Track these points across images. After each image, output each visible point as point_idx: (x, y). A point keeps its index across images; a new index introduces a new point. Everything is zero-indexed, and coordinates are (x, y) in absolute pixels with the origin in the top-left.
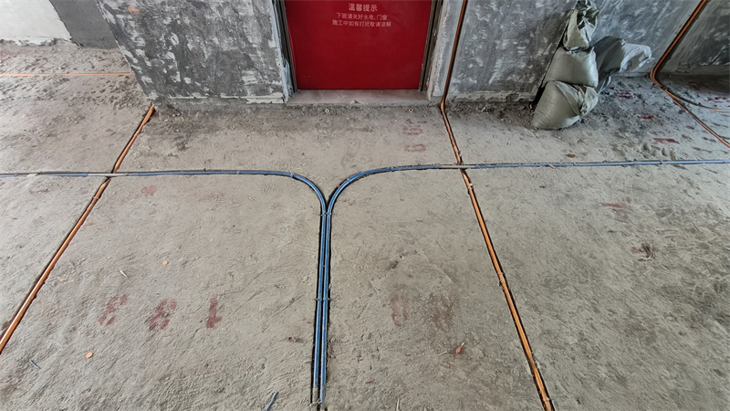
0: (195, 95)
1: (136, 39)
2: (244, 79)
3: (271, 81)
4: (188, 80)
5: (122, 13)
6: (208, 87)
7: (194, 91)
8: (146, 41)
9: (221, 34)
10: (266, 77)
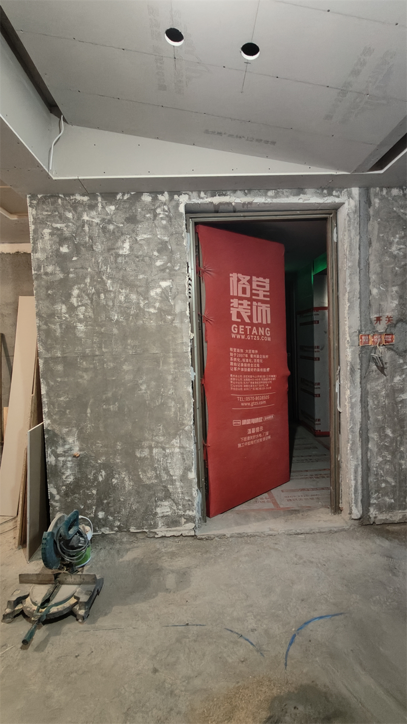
0: (103, 530)
1: (66, 478)
2: (159, 510)
3: (185, 511)
4: (101, 515)
5: (64, 456)
6: (119, 520)
7: (104, 526)
8: (76, 478)
10: (180, 507)
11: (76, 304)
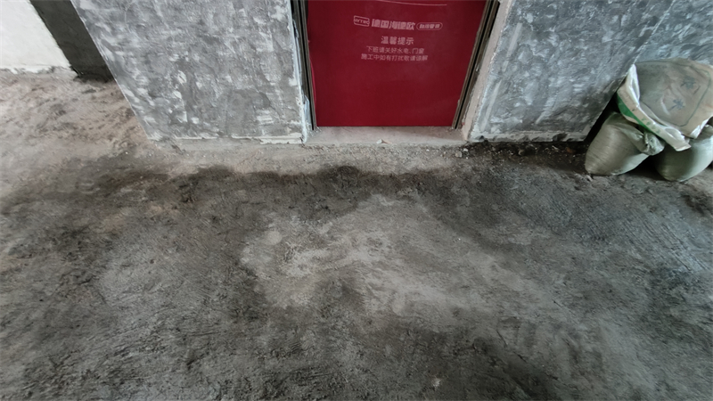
0: (203, 135)
1: (138, 77)
2: (259, 118)
3: (289, 121)
4: (195, 121)
5: (123, 50)
6: (218, 127)
7: (202, 131)
8: (150, 79)
9: (235, 71)
10: (283, 116)
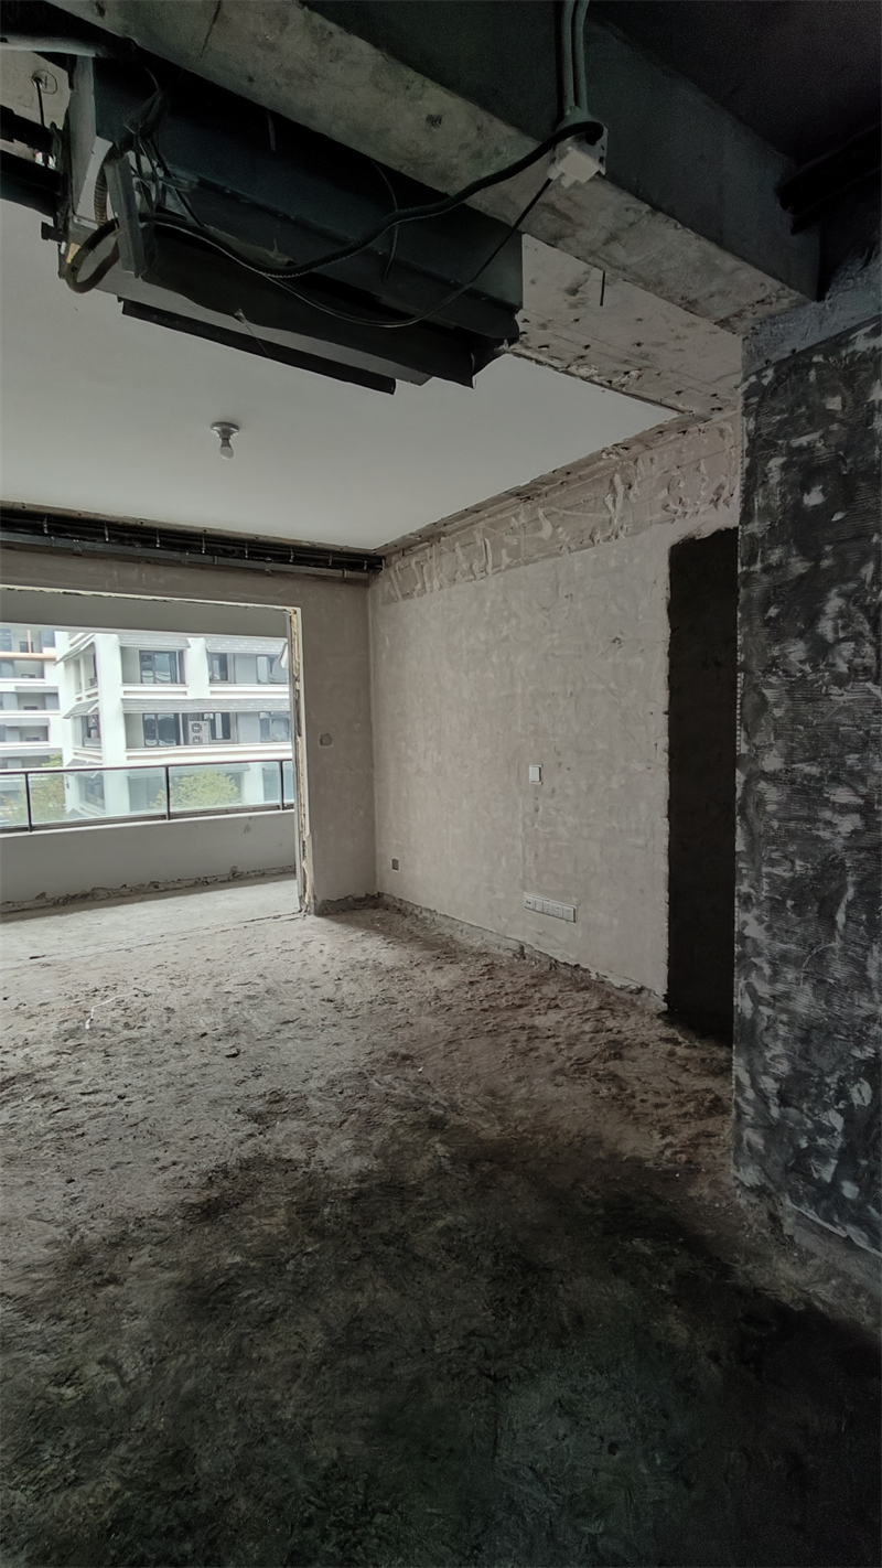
0: (852, 1231)
1: (771, 1059)
4: (849, 1190)
5: (773, 1007)
7: (853, 1222)
8: (793, 1069)
11: (830, 637)
